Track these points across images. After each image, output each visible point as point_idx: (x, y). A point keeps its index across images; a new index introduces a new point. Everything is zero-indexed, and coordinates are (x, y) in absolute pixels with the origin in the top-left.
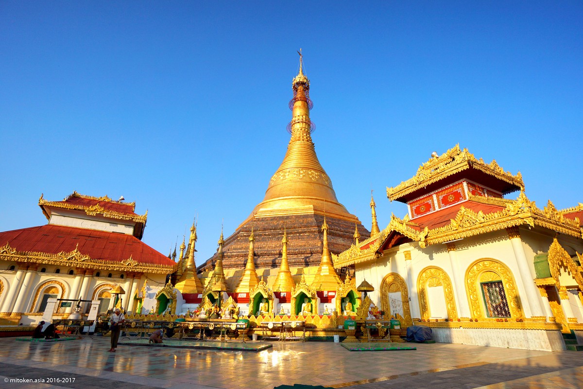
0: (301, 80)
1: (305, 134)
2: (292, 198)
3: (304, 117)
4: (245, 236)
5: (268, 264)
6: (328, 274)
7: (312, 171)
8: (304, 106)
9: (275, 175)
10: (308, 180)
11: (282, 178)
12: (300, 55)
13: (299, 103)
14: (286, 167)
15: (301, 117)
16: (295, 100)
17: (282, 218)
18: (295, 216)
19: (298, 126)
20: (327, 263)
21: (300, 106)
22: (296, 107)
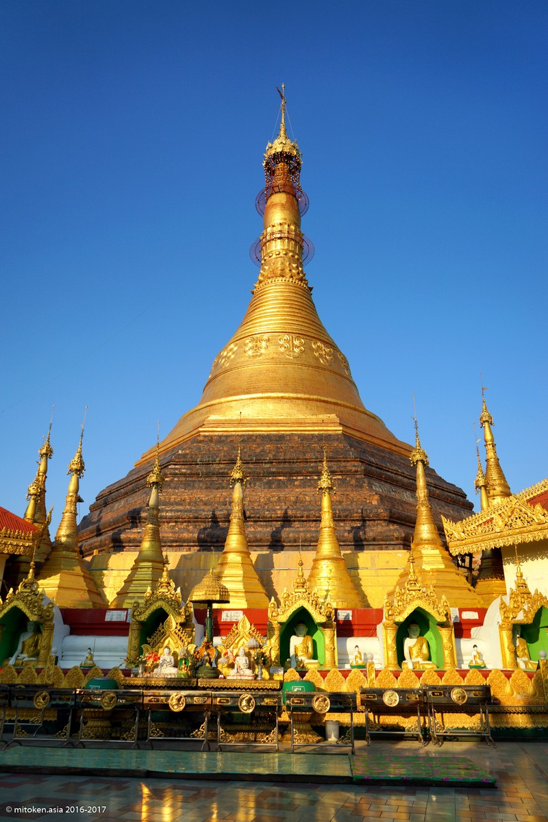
0: (287, 150)
1: (294, 265)
2: (282, 398)
3: (293, 227)
4: (184, 475)
5: (260, 540)
6: (442, 566)
7: (319, 344)
8: (292, 205)
9: (232, 346)
10: (313, 362)
11: (250, 353)
12: (282, 97)
13: (279, 198)
14: (259, 330)
15: (286, 227)
16: (271, 190)
17: (267, 438)
18: (299, 436)
19: (277, 247)
20: (431, 542)
21: (282, 205)
22: (274, 205)
